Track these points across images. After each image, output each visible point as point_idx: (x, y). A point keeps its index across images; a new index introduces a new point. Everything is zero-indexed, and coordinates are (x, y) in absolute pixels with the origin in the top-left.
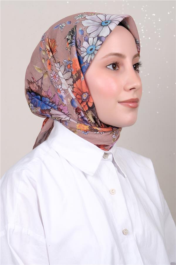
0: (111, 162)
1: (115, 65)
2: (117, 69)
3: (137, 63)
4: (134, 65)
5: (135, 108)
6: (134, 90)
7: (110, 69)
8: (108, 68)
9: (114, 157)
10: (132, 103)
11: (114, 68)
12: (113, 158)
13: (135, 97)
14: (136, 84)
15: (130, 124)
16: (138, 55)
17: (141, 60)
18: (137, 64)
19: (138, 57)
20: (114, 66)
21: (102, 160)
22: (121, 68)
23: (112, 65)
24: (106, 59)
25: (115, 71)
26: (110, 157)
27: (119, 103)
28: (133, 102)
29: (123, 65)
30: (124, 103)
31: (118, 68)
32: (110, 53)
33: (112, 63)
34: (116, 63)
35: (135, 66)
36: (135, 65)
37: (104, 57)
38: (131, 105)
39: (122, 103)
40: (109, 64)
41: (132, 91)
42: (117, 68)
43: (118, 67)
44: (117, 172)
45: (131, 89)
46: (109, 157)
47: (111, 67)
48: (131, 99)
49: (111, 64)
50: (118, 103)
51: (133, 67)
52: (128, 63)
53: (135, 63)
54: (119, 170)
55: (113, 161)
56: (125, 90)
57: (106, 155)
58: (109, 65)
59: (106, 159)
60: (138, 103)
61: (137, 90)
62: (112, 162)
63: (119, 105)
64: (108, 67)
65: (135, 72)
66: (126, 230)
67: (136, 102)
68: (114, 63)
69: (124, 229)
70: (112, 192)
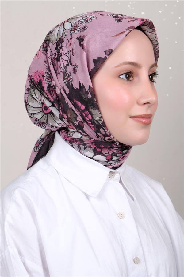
0: (118, 182)
1: (129, 75)
3: (153, 73)
5: (147, 124)
6: (148, 104)
7: (122, 79)
8: (121, 78)
9: (121, 177)
10: (145, 119)
11: (128, 78)
13: (149, 112)
14: (151, 98)
15: (142, 142)
16: (156, 65)
18: (153, 75)
19: (155, 67)
20: (128, 76)
21: (107, 179)
22: (136, 79)
24: (119, 69)
25: (128, 81)
26: (117, 176)
27: (130, 117)
29: (137, 75)
30: (135, 119)
31: (133, 79)
32: (125, 62)
33: (126, 72)
34: (130, 72)
35: (151, 77)
36: (151, 75)
37: (117, 66)
38: (143, 120)
39: (133, 118)
40: (123, 73)
41: (146, 105)
42: (131, 79)
43: (132, 77)
45: (145, 104)
46: (115, 176)
47: (124, 77)
48: (144, 115)
49: (124, 74)
51: (148, 78)
52: (144, 74)
53: (151, 73)
55: (120, 182)
56: (138, 103)
57: (112, 175)
58: (122, 75)
59: (113, 179)
60: (151, 118)
61: (151, 105)
63: (130, 120)
64: (121, 77)
65: (151, 84)
66: (137, 258)
67: (150, 118)
68: (128, 73)
69: (134, 257)
70: (121, 216)
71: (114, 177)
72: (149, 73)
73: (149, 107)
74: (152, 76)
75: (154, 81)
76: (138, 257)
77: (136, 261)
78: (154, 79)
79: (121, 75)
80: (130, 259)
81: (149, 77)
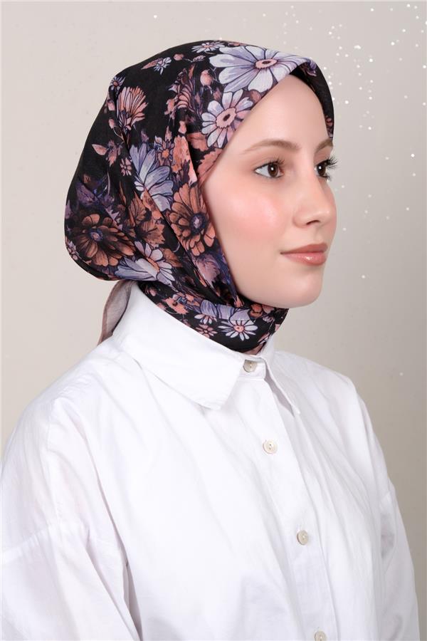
0: (263, 380)
1: (275, 168)
2: (279, 177)
3: (325, 160)
4: (318, 166)
5: (317, 265)
6: (316, 224)
7: (261, 175)
8: (258, 174)
9: (269, 369)
10: (312, 254)
11: (273, 174)
12: (267, 371)
13: (319, 240)
14: (322, 211)
15: (307, 300)
16: (329, 142)
17: (335, 153)
18: (325, 163)
19: (328, 148)
20: (272, 169)
21: (242, 375)
22: (288, 174)
23: (267, 167)
24: (253, 154)
25: (274, 180)
26: (260, 368)
27: (282, 253)
28: (314, 252)
29: (292, 166)
30: (293, 255)
31: (282, 174)
32: (264, 141)
33: (268, 162)
34: (277, 162)
35: (320, 168)
36: (321, 164)
37: (249, 150)
38: (308, 258)
39: (289, 255)
40: (262, 163)
41: (313, 226)
42: (279, 174)
43: (282, 171)
44: (278, 402)
45: (309, 223)
46: (258, 367)
47: (265, 171)
48: (310, 246)
49: (264, 166)
50: (281, 255)
51: (315, 169)
52: (305, 163)
53: (321, 161)
54: (281, 399)
55: (268, 378)
56: (295, 223)
57: (251, 365)
58: (261, 167)
59: (252, 374)
60: (325, 252)
61: (323, 225)
62: (265, 380)
63: (283, 259)
64: (258, 171)
65: (320, 182)
66: (304, 532)
67: (322, 252)
68: (273, 163)
69: (299, 531)
70: (268, 448)
71: (253, 371)
72: (315, 160)
73: (318, 229)
74: (323, 167)
75: (326, 177)
76: (307, 531)
77: (302, 538)
78: (328, 171)
79: (258, 168)
80: (289, 533)
81: (318, 168)
